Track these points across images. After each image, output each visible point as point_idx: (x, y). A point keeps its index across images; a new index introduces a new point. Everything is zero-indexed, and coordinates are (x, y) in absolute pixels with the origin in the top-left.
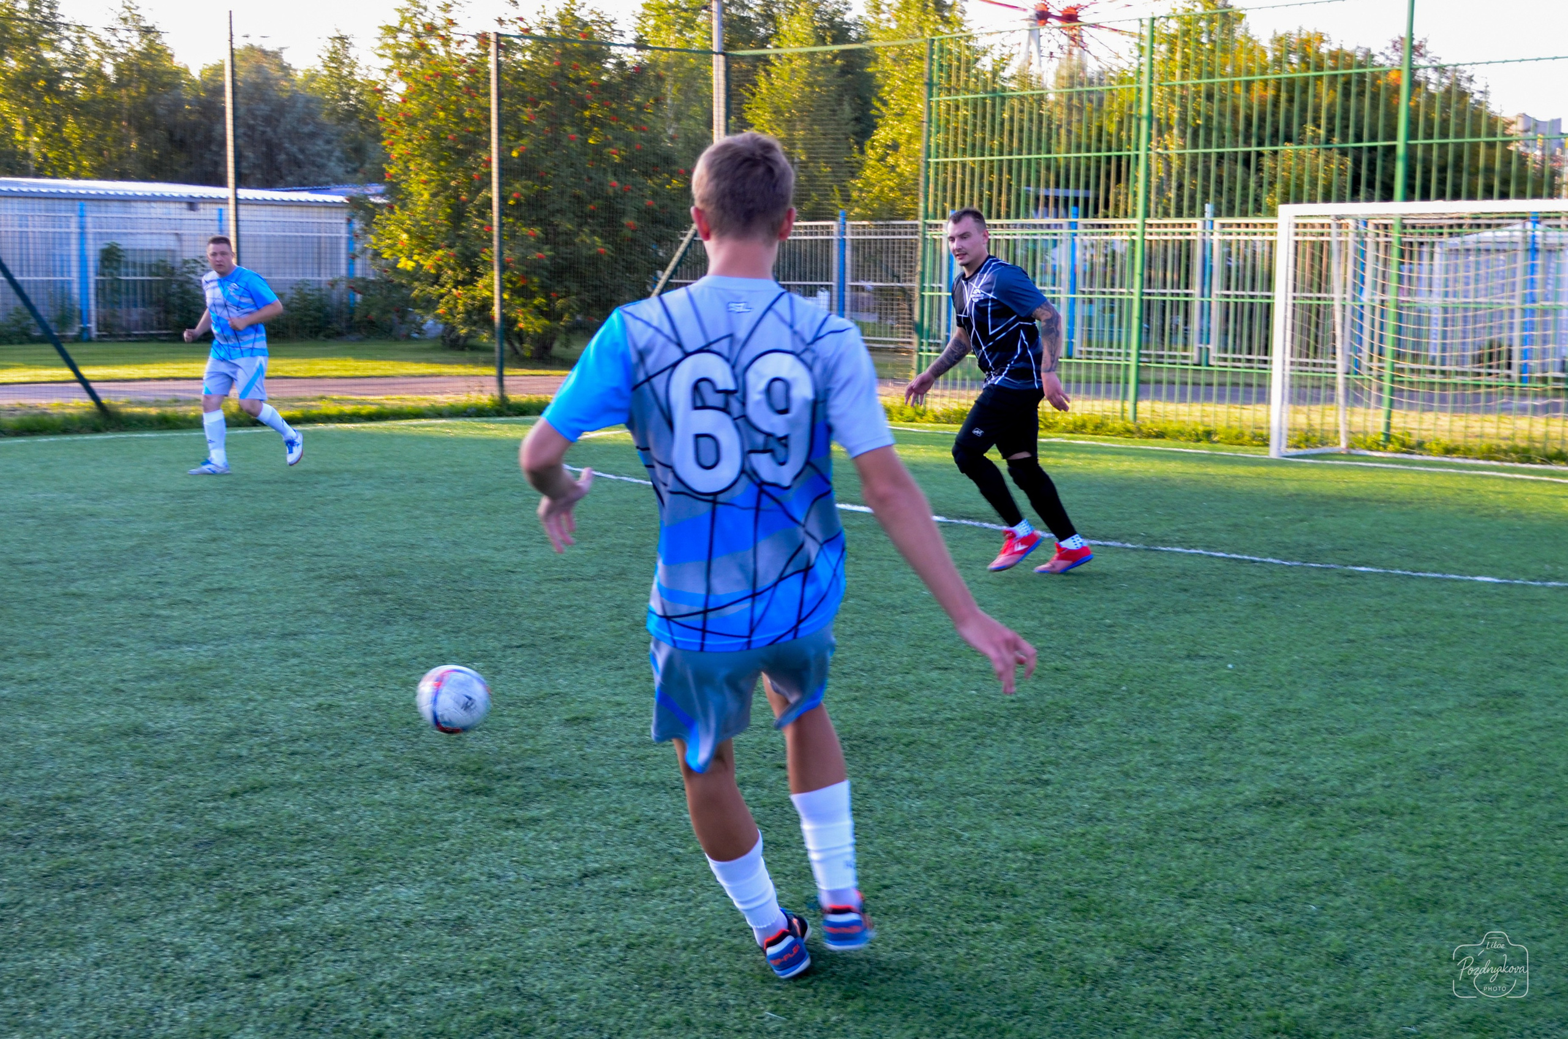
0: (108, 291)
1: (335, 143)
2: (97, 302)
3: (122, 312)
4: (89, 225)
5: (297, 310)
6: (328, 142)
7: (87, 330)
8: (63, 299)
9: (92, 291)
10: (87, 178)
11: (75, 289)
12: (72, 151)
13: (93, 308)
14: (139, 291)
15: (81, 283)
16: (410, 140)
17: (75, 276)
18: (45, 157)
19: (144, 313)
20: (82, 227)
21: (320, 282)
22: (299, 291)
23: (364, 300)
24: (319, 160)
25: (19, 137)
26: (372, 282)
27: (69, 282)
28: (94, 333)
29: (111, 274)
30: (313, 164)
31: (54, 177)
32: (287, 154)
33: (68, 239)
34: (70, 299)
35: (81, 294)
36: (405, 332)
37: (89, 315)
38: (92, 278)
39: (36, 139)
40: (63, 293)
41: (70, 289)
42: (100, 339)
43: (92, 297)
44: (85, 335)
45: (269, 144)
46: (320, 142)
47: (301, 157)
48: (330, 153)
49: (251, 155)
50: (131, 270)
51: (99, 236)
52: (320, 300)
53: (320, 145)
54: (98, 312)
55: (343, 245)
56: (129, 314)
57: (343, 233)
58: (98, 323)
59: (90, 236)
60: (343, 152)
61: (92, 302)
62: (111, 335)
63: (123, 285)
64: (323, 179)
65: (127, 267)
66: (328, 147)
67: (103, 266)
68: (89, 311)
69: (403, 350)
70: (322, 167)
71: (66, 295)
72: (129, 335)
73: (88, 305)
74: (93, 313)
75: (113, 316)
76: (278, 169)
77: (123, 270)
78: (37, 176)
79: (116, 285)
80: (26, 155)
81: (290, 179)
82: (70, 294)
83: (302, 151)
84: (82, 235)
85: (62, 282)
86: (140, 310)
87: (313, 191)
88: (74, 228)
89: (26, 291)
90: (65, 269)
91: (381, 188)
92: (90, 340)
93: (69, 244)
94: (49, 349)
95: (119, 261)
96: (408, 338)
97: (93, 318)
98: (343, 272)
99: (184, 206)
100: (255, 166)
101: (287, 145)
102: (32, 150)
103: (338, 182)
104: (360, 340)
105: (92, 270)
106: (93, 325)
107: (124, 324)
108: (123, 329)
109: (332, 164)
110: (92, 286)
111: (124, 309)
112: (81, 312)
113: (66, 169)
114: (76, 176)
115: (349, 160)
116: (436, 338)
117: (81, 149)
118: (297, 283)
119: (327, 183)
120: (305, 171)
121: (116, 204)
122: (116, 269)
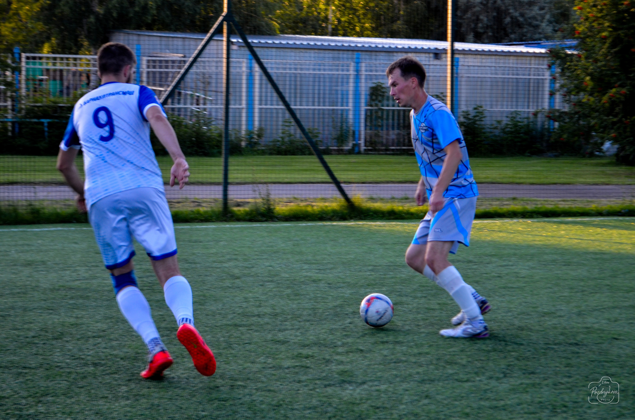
0: (374, 117)
1: (547, 8)
2: (366, 126)
3: (383, 133)
4: (363, 69)
5: (511, 133)
6: (542, 9)
7: (358, 145)
8: (342, 122)
9: (363, 117)
10: (368, 36)
11: (351, 116)
12: (358, 17)
13: (363, 129)
14: (396, 118)
15: (355, 111)
16: (595, 6)
17: (351, 106)
18: (339, 21)
19: (399, 134)
20: (358, 71)
21: (529, 112)
22: (513, 119)
23: (560, 127)
24: (535, 23)
25: (322, 6)
26: (565, 113)
27: (347, 110)
28: (363, 148)
29: (376, 105)
30: (530, 25)
31: (344, 35)
32: (512, 18)
33: (348, 78)
34: (347, 122)
35: (354, 119)
36: (589, 151)
37: (360, 135)
38: (363, 108)
39: (334, 8)
40: (342, 118)
41: (347, 115)
42: (367, 152)
43: (363, 121)
44: (356, 149)
45: (498, 10)
46: (536, 8)
47: (521, 19)
48: (543, 17)
49: (485, 19)
50: (391, 102)
51: (369, 78)
52: (528, 125)
53: (535, 11)
54: (366, 134)
55: (547, 85)
56: (388, 134)
57: (547, 76)
58: (366, 141)
59: (363, 77)
60: (553, 16)
61: (363, 125)
62: (375, 150)
63: (385, 113)
64: (537, 36)
65: (388, 99)
66: (542, 12)
67: (372, 100)
68: (359, 131)
69: (586, 164)
70: (537, 27)
71: (344, 120)
72: (387, 150)
73: (359, 127)
74: (363, 133)
75: (377, 135)
76: (504, 29)
77: (385, 102)
78: (333, 35)
79: (380, 114)
80: (326, 19)
81: (512, 36)
82: (347, 118)
83: (522, 15)
84: (357, 77)
85: (342, 110)
86: (396, 131)
87: (527, 45)
88: (352, 72)
89: (298, 116)
90: (344, 102)
91: (574, 42)
92: (359, 153)
93: (348, 83)
94: (314, 159)
95: (383, 96)
96: (591, 155)
97: (363, 136)
98: (546, 105)
99: (432, 55)
100: (487, 27)
101: (511, 11)
102: (331, 16)
103: (547, 38)
104: (556, 156)
105: (363, 101)
106: (362, 142)
107: (384, 141)
108: (383, 145)
109: (544, 25)
110: (363, 113)
111: (385, 132)
112: (354, 132)
113: (354, 29)
114: (360, 35)
115: (557, 22)
116: (610, 156)
117: (364, 14)
118: (512, 113)
119: (540, 40)
120: (525, 30)
121: (383, 54)
122: (380, 101)
